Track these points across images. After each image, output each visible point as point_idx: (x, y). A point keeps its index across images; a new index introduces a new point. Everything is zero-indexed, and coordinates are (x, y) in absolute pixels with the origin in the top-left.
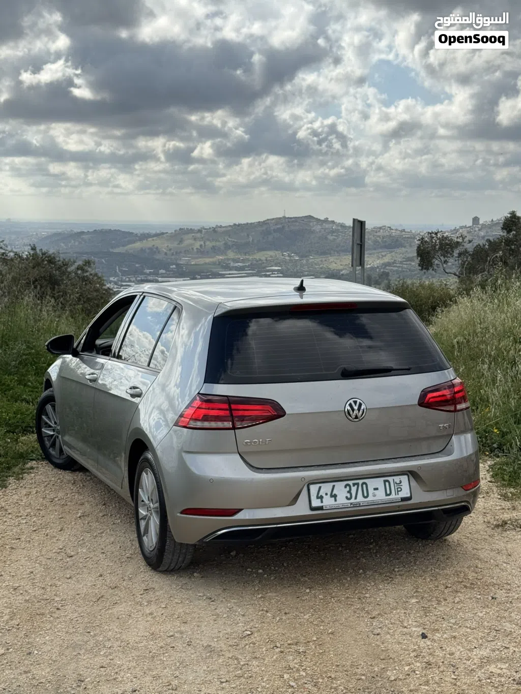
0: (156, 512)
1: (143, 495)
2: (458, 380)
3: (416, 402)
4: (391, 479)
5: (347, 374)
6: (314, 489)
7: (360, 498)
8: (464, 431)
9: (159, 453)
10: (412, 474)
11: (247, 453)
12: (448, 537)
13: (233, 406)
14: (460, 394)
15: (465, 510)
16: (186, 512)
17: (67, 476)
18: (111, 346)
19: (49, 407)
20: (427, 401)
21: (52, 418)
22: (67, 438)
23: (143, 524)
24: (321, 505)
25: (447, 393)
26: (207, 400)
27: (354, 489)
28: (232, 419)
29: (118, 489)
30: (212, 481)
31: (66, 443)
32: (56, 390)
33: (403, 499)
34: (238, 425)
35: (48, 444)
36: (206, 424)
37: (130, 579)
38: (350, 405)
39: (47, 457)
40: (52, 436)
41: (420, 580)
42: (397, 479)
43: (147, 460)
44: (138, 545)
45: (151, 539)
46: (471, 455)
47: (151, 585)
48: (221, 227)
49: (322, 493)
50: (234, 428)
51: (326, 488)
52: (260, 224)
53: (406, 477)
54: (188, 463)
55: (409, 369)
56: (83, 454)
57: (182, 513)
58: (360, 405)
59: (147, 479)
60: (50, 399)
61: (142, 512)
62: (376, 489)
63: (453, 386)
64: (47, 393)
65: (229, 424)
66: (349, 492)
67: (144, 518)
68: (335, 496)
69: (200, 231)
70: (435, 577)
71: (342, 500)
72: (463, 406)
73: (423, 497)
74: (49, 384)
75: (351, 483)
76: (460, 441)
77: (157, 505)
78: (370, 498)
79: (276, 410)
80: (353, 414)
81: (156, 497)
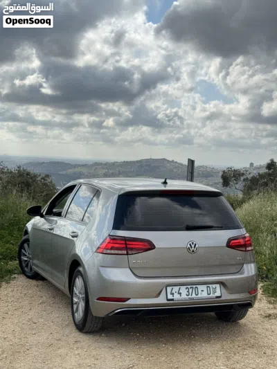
0: (83, 300)
1: (76, 291)
2: (247, 235)
3: (225, 245)
4: (210, 286)
5: (189, 228)
6: (169, 289)
7: (194, 295)
8: (251, 262)
9: (86, 267)
10: (222, 283)
11: (134, 268)
12: (239, 321)
13: (127, 242)
14: (249, 242)
15: (250, 305)
16: (100, 299)
17: (34, 282)
18: (61, 212)
19: (26, 245)
20: (231, 244)
21: (27, 251)
22: (35, 261)
23: (75, 306)
24: (172, 298)
25: (242, 241)
26: (113, 239)
27: (191, 290)
28: (126, 249)
29: (62, 288)
30: (114, 283)
31: (34, 264)
32: (30, 236)
33: (217, 297)
34: (130, 252)
35: (24, 265)
36: (113, 252)
37: (67, 336)
38: (190, 245)
39: (23, 272)
40: (26, 261)
41: (224, 343)
42: (214, 286)
43: (79, 271)
44: (72, 319)
45: (79, 315)
46: (253, 275)
47: (78, 340)
48: (117, 162)
49: (173, 291)
50: (127, 254)
51: (176, 289)
52: (138, 162)
53: (218, 285)
54: (102, 272)
55: (222, 227)
56: (44, 270)
57: (97, 299)
58: (195, 245)
59: (79, 282)
60: (27, 241)
61: (75, 300)
62: (202, 291)
63: (245, 237)
64: (26, 237)
65: (125, 252)
66: (188, 292)
67: (76, 303)
68: (180, 294)
69: (106, 164)
70: (233, 341)
71: (184, 296)
72: (250, 248)
73: (228, 297)
74: (26, 232)
75: (189, 287)
76: (248, 267)
77: (84, 296)
78: (199, 296)
79: (150, 245)
80: (192, 249)
81: (83, 291)
